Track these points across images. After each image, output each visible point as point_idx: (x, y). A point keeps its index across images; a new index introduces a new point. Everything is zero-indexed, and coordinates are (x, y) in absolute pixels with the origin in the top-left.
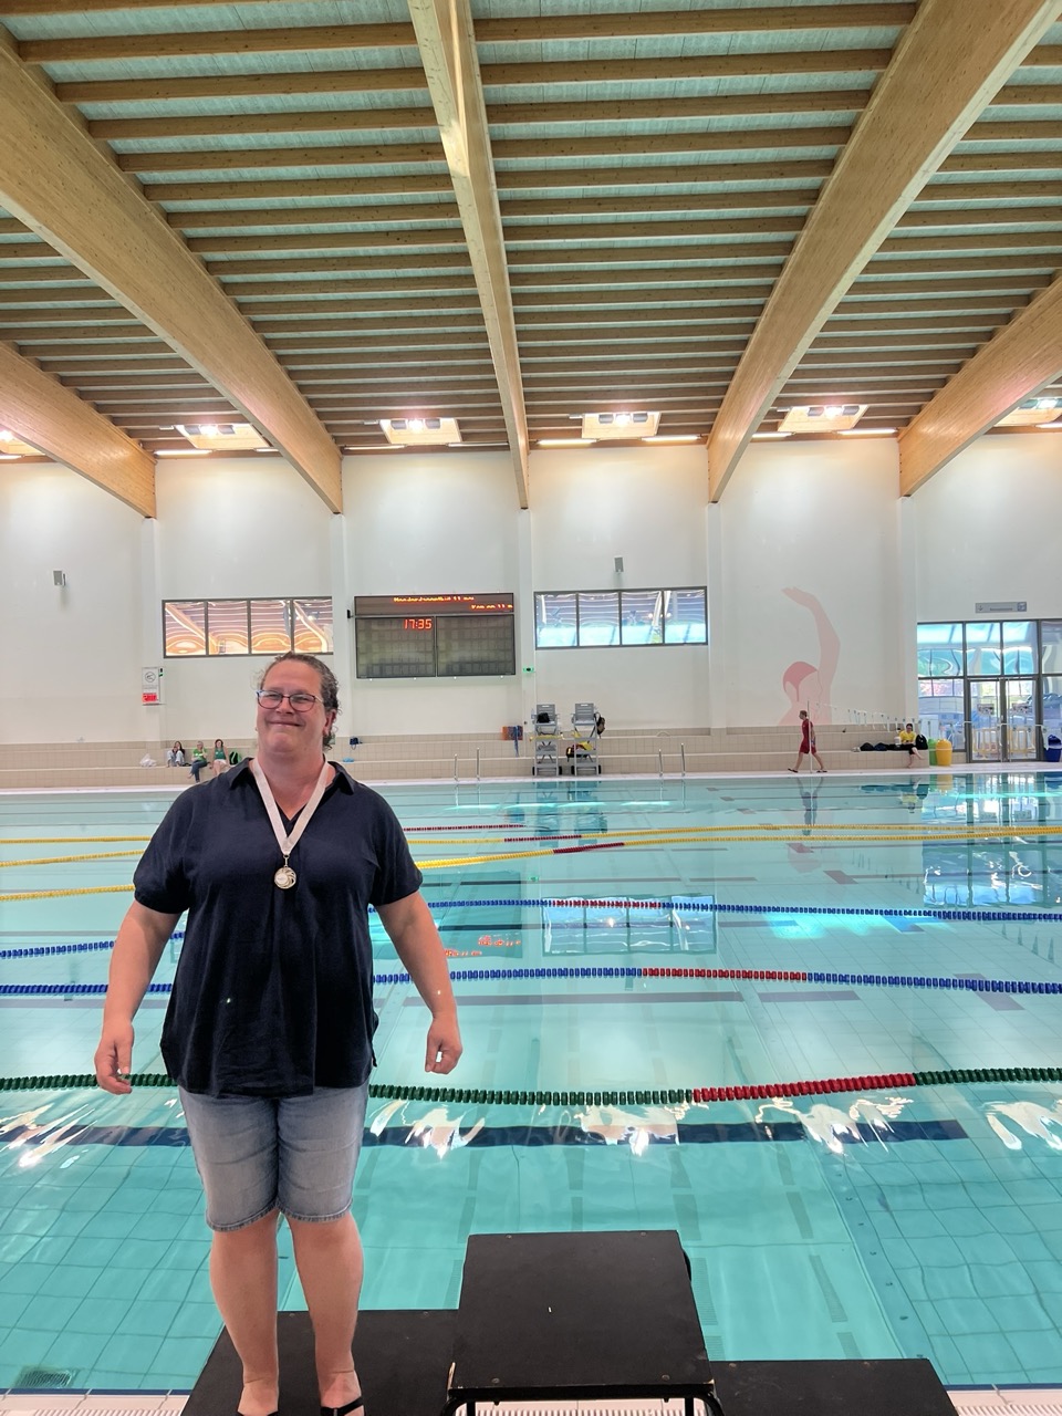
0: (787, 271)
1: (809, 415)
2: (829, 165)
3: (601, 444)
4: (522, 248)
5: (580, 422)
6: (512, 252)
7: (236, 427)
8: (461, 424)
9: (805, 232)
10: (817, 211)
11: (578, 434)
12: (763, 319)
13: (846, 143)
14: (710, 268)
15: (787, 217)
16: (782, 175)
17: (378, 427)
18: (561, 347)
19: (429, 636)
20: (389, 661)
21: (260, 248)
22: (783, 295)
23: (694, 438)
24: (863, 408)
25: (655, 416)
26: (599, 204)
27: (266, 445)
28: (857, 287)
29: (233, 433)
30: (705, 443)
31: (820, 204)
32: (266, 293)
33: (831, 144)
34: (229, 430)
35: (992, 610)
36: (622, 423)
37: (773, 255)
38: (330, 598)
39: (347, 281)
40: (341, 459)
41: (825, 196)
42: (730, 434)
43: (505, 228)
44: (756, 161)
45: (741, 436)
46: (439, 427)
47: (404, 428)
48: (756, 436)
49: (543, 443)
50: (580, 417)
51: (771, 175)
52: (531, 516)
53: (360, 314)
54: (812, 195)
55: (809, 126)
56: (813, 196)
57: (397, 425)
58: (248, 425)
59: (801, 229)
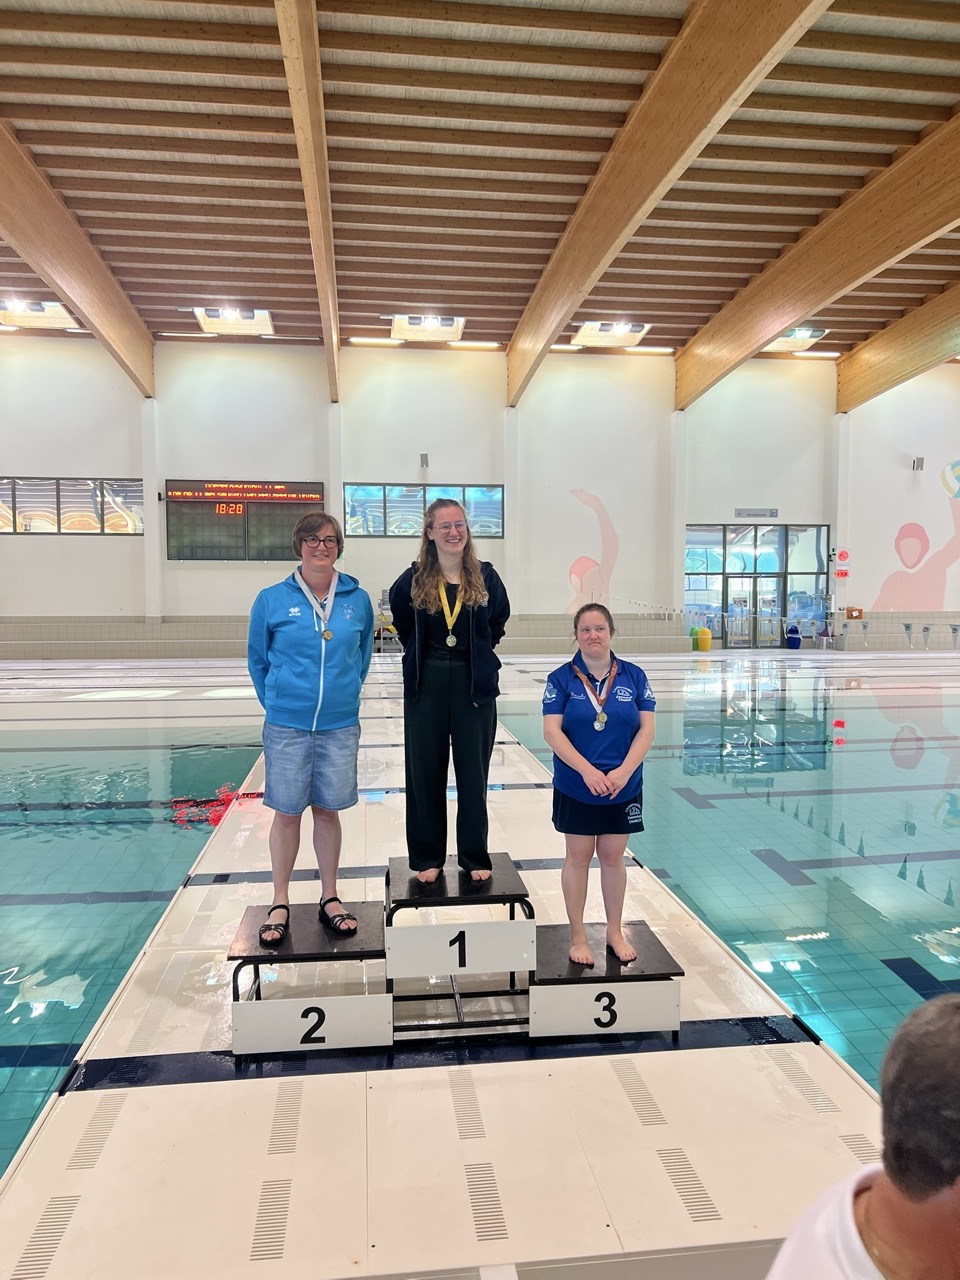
0: (591, 191)
1: (600, 330)
2: (636, 90)
3: (409, 345)
4: (343, 145)
5: (389, 322)
6: (333, 148)
7: (46, 305)
8: (274, 317)
9: (611, 154)
10: (624, 134)
11: (387, 334)
12: (566, 235)
13: (656, 69)
14: (521, 182)
15: (595, 138)
16: (594, 95)
17: (192, 315)
18: (375, 248)
19: (241, 521)
20: (200, 545)
21: (74, 119)
22: (587, 212)
23: (495, 345)
24: (648, 327)
25: (460, 322)
26: (421, 107)
27: (77, 326)
28: (657, 213)
29: (43, 310)
30: (505, 350)
31: (628, 127)
32: (79, 167)
33: (642, 69)
34: (38, 307)
35: (749, 515)
36: (431, 326)
37: (580, 174)
38: (142, 480)
39: (164, 163)
40: (153, 345)
41: (632, 121)
42: (529, 344)
43: (327, 122)
44: (571, 79)
45: (540, 346)
46: (253, 318)
47: (218, 317)
48: (554, 347)
49: (353, 340)
50: (390, 317)
51: (583, 94)
52: (342, 410)
53: (178, 199)
54: (619, 119)
55: (623, 49)
56: (621, 119)
57: (209, 315)
58: (58, 304)
59: (608, 150)
